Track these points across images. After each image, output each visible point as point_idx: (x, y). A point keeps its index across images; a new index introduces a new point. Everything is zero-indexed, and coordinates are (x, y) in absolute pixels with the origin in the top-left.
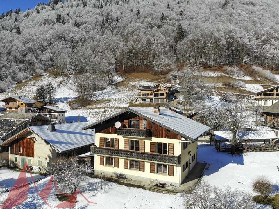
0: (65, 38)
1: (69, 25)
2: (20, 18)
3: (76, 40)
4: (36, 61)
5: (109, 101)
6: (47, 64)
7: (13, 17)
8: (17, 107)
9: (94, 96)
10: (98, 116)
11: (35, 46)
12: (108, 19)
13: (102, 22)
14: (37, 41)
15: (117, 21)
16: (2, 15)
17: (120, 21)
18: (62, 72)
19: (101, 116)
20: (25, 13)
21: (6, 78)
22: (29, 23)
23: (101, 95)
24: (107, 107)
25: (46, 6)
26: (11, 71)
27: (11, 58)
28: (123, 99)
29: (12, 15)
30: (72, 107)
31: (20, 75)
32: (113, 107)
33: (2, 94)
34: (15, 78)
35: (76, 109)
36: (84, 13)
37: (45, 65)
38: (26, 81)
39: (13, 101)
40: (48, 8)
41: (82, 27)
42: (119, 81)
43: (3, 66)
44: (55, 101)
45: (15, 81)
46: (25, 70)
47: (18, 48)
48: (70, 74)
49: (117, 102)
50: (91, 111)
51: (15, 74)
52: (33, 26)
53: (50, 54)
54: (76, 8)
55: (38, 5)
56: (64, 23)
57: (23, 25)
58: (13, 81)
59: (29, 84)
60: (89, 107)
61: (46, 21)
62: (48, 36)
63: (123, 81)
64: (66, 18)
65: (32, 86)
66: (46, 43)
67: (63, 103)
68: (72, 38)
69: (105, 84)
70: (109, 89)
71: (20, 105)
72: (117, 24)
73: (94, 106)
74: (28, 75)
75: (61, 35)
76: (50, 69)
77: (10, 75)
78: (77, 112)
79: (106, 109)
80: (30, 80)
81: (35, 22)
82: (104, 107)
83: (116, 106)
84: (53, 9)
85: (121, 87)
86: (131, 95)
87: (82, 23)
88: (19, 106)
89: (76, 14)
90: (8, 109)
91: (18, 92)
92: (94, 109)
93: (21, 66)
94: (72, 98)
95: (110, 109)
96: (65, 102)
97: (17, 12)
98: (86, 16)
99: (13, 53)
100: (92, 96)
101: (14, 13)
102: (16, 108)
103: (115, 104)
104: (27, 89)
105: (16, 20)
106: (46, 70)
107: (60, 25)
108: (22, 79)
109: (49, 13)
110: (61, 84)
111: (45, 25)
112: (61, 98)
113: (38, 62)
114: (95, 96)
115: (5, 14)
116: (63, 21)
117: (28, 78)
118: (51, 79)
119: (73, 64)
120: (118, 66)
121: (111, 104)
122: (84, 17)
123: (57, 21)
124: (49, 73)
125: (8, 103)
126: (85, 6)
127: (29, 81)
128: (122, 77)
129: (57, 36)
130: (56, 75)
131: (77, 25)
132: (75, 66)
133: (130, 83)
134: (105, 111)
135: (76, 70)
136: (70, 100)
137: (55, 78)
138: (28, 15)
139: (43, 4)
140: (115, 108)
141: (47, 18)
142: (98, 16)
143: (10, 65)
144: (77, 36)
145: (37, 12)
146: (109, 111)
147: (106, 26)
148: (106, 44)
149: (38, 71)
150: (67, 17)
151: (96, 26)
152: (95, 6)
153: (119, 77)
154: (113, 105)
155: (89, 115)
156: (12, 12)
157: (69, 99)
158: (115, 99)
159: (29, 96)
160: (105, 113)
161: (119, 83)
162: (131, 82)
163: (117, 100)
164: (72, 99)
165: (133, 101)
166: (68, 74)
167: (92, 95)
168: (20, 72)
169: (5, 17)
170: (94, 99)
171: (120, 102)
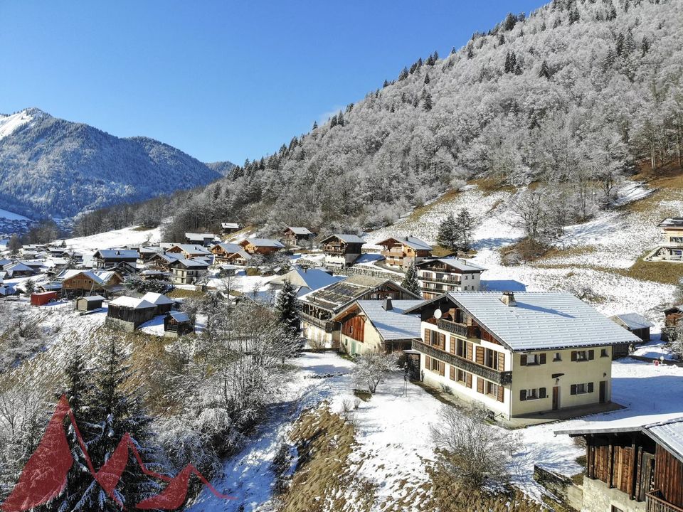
0: (516, 106)
1: (530, 76)
2: (434, 74)
3: (541, 107)
4: (453, 163)
5: (591, 249)
6: (474, 166)
7: (423, 74)
8: (402, 256)
9: (560, 236)
10: (552, 284)
11: (453, 132)
12: (623, 46)
13: (606, 56)
14: (459, 121)
15: (646, 48)
16: (403, 72)
17: (653, 46)
18: (504, 182)
19: (558, 285)
20: (446, 61)
21: (398, 198)
22: (451, 81)
23: (578, 235)
24: (578, 266)
25: (489, 37)
26: (406, 185)
27: (409, 159)
28: (627, 248)
29: (421, 71)
30: (503, 261)
31: (422, 192)
32: (592, 267)
33: (388, 228)
34: (412, 197)
35: (513, 265)
36: (570, 37)
37: (469, 169)
38: (432, 204)
39: (396, 246)
40: (494, 40)
41: (558, 76)
42: (633, 199)
43: (395, 178)
44: (475, 245)
45: (413, 204)
46: (431, 183)
47: (421, 140)
48: (520, 186)
49: (607, 254)
50: (542, 271)
51: (412, 192)
52: (458, 87)
53: (482, 146)
54: (552, 30)
55: (473, 39)
56: (519, 72)
57: (440, 89)
58: (408, 205)
59: (434, 209)
60: (541, 261)
61: (485, 74)
62: (482, 107)
63: (644, 199)
64: (525, 60)
65: (438, 215)
66: (476, 124)
67: (491, 249)
68: (531, 103)
69: (593, 207)
70: (604, 218)
71: (406, 252)
72: (643, 55)
73: (553, 261)
74: (436, 192)
75: (509, 102)
76: (480, 175)
77: (405, 192)
78: (511, 272)
79: (576, 270)
80: (439, 201)
81: (461, 78)
82: (573, 265)
83: (600, 264)
84: (502, 41)
85: (635, 213)
86: (652, 236)
87: (558, 65)
88: (405, 255)
89: (551, 44)
90: (388, 259)
91: (413, 225)
92: (549, 267)
93: (425, 174)
94: (511, 239)
95: (582, 271)
96: (495, 248)
97: (431, 63)
98: (574, 46)
99: (412, 152)
100: (555, 237)
101: (425, 66)
102: (400, 258)
103: (601, 259)
104: (429, 220)
105: (427, 81)
106: (470, 180)
107: (511, 77)
108: (424, 200)
109: (490, 54)
110: (496, 209)
111: (481, 81)
112: (489, 240)
113: (456, 163)
114: (562, 237)
115: (409, 70)
116: (518, 67)
117: (436, 196)
118: (477, 198)
119: (530, 163)
120: (640, 158)
121: (590, 259)
122: (569, 49)
123: (508, 69)
124: (476, 185)
125: (389, 249)
126: (576, 20)
127: (436, 203)
128: (646, 188)
129: (501, 105)
130: (490, 189)
131: (547, 72)
132: (533, 166)
133: (663, 203)
134: (570, 275)
135: (534, 177)
136: (507, 244)
137: (485, 196)
138: (451, 64)
139: (484, 35)
140: (596, 270)
141: (486, 66)
142: (600, 40)
143: (407, 175)
144: (542, 99)
145: (469, 54)
146: (579, 275)
147: (615, 65)
148: (607, 109)
149: (455, 182)
150: (528, 56)
151: (591, 67)
152: (597, 17)
153: (638, 187)
154: (596, 262)
155: (533, 281)
156: (421, 64)
157: (505, 241)
158: (605, 245)
159: (430, 234)
160: (567, 280)
161: (633, 202)
162: (666, 200)
163: (610, 248)
164: (513, 241)
165: (648, 252)
166: (515, 185)
167: (557, 235)
168: (422, 187)
169: (410, 76)
170: (558, 245)
171: (616, 254)
